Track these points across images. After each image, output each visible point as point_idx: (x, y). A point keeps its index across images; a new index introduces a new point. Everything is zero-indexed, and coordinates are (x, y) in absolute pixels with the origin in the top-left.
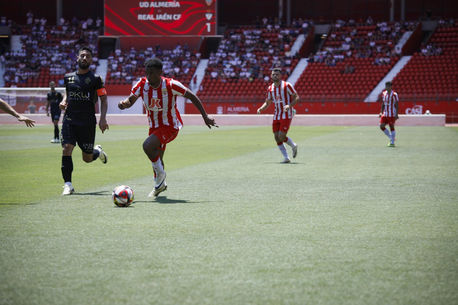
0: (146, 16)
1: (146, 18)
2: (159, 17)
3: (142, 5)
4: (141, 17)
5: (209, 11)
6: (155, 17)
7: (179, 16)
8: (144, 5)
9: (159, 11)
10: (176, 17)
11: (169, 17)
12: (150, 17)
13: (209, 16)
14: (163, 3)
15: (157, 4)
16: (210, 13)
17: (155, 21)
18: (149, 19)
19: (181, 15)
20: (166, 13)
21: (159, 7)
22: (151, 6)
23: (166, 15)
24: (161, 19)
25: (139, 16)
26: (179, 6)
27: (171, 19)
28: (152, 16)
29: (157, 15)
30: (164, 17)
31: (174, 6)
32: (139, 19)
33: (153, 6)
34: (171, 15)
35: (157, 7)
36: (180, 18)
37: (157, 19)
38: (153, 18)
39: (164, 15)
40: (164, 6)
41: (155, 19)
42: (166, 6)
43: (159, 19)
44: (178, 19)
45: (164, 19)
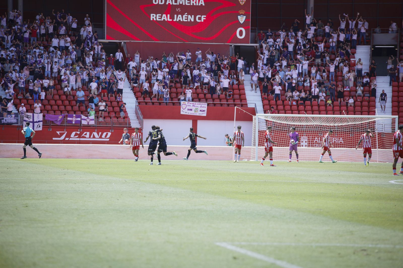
0: (161, 16)
1: (161, 18)
2: (178, 18)
4: (153, 17)
5: (242, 12)
6: (172, 17)
7: (203, 18)
8: (158, 1)
9: (178, 10)
10: (200, 19)
11: (191, 18)
12: (165, 18)
13: (242, 19)
16: (244, 15)
17: (173, 23)
18: (164, 20)
19: (205, 16)
20: (186, 14)
21: (178, 4)
22: (167, 3)
23: (187, 16)
24: (180, 20)
25: (152, 15)
26: (204, 5)
27: (192, 20)
28: (169, 15)
29: (175, 16)
30: (184, 18)
31: (197, 4)
32: (152, 19)
33: (169, 4)
34: (193, 16)
35: (176, 4)
36: (204, 20)
37: (175, 20)
38: (170, 19)
39: (184, 16)
40: (184, 4)
41: (173, 20)
42: (187, 4)
43: (178, 20)
44: (202, 21)
45: (184, 20)
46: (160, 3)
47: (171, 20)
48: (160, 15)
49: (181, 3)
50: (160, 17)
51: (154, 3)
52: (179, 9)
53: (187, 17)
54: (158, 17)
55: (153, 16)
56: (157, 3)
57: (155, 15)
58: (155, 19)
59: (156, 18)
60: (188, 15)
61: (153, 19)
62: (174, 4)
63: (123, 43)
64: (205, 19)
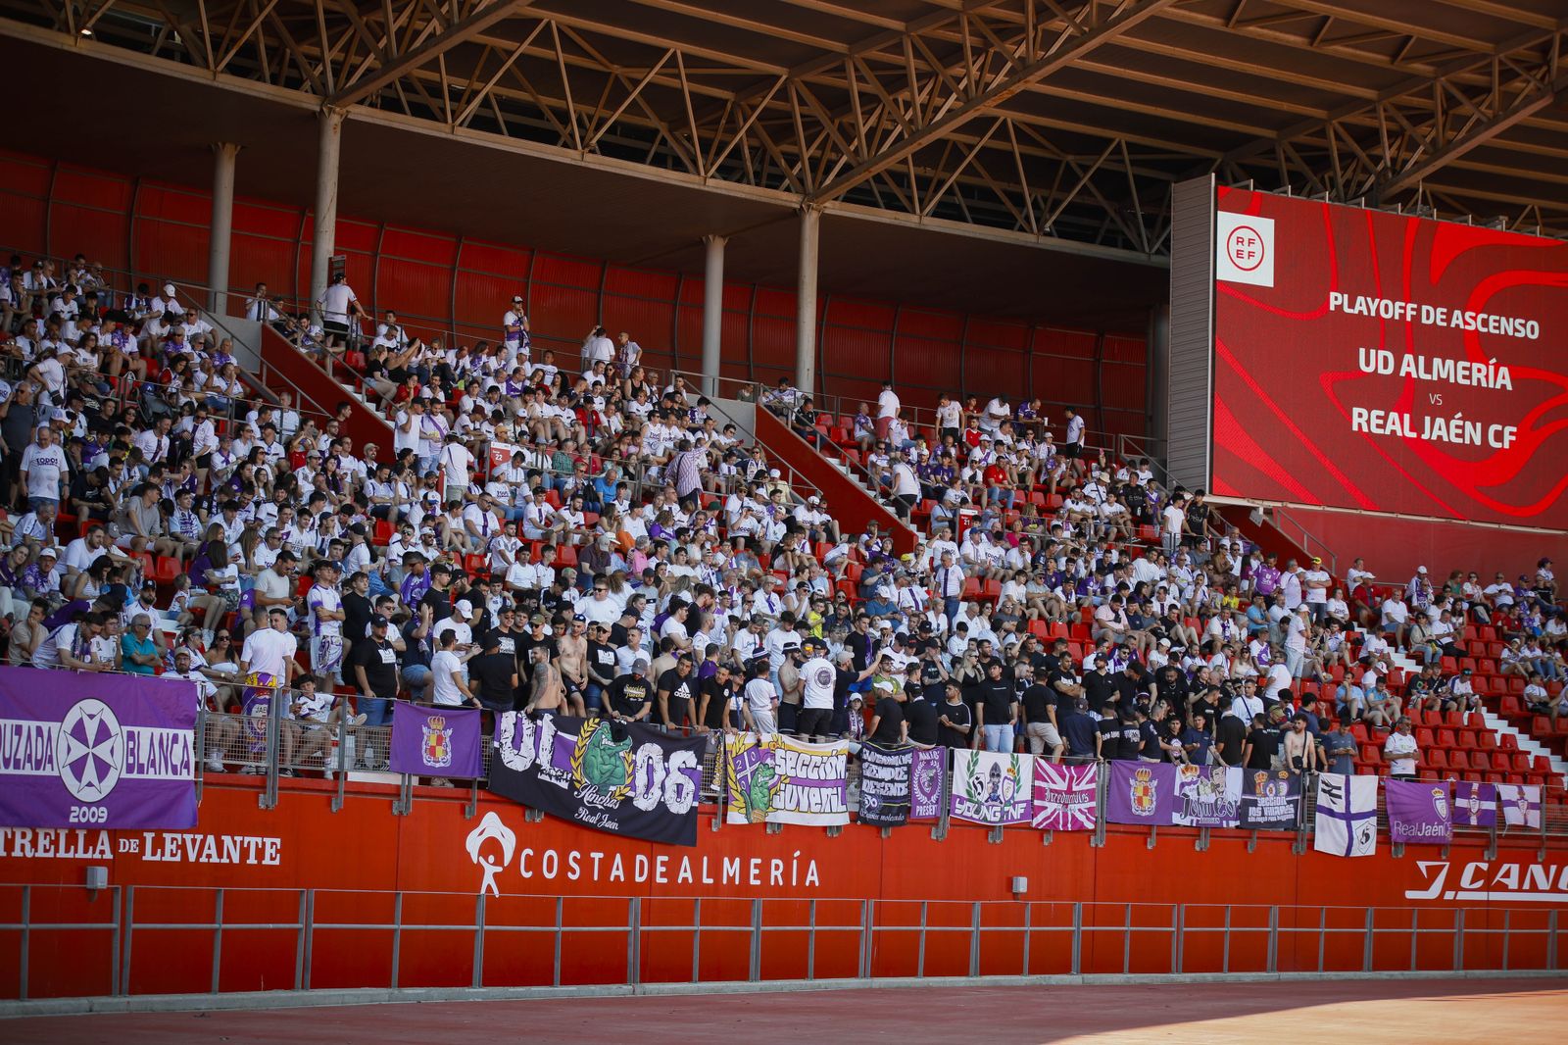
0: (1385, 418)
1: (1383, 426)
2: (1437, 430)
3: (1368, 364)
4: (1360, 418)
6: (1418, 426)
7: (1509, 435)
8: (1376, 362)
9: (1435, 398)
10: (1499, 436)
11: (1473, 434)
12: (1397, 425)
14: (1450, 363)
15: (1428, 369)
17: (1421, 448)
18: (1393, 432)
19: (1514, 429)
20: (1459, 415)
21: (1435, 378)
22: (1402, 374)
23: (1461, 423)
24: (1440, 438)
25: (1356, 411)
26: (1509, 388)
27: (1478, 441)
28: (1407, 417)
29: (1428, 419)
30: (1453, 431)
31: (1491, 386)
32: (1355, 428)
33: (1408, 374)
34: (1479, 425)
35: (1428, 377)
36: (1511, 442)
37: (1425, 436)
38: (1411, 430)
39: (1453, 423)
40: (1452, 380)
41: (1419, 435)
42: (1461, 381)
43: (1434, 438)
44: (1507, 446)
45: (1455, 440)
46: (1381, 371)
47: (1414, 435)
48: (1382, 413)
49: (1444, 376)
50: (1381, 422)
51: (1363, 367)
52: (1437, 396)
53: (1462, 427)
54: (1374, 421)
55: (1360, 415)
56: (1370, 369)
57: (1364, 412)
58: (1365, 429)
59: (1368, 422)
60: (1463, 419)
61: (1360, 425)
62: (1424, 376)
63: (1261, 511)
64: (1514, 438)
